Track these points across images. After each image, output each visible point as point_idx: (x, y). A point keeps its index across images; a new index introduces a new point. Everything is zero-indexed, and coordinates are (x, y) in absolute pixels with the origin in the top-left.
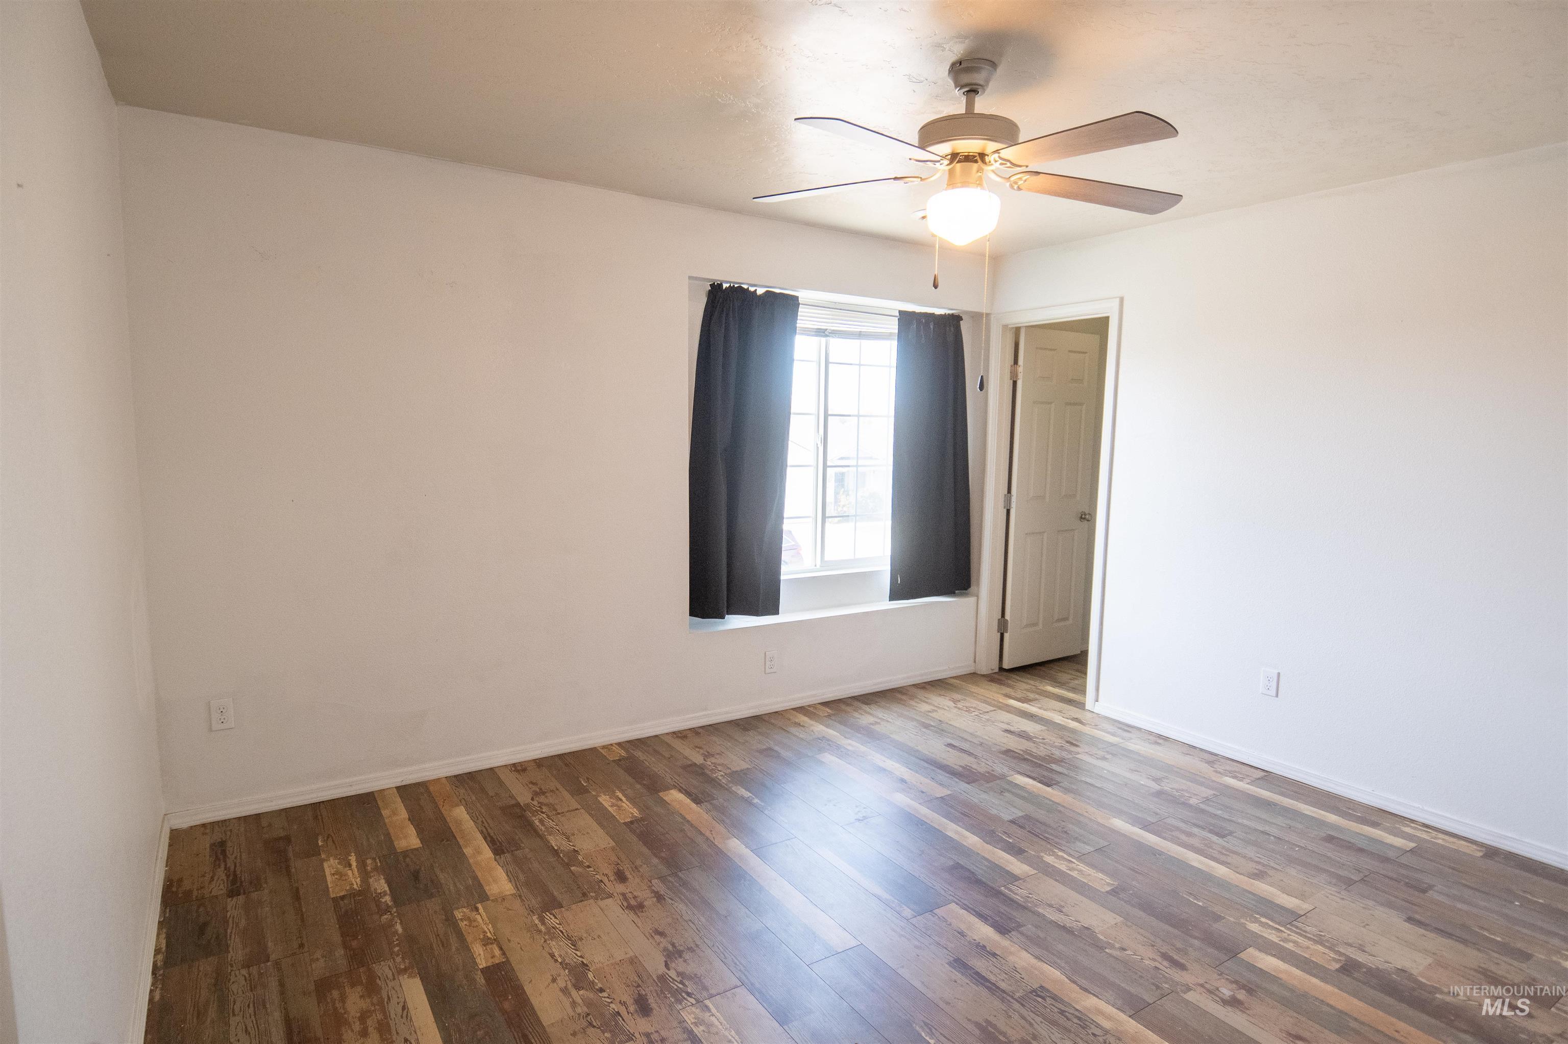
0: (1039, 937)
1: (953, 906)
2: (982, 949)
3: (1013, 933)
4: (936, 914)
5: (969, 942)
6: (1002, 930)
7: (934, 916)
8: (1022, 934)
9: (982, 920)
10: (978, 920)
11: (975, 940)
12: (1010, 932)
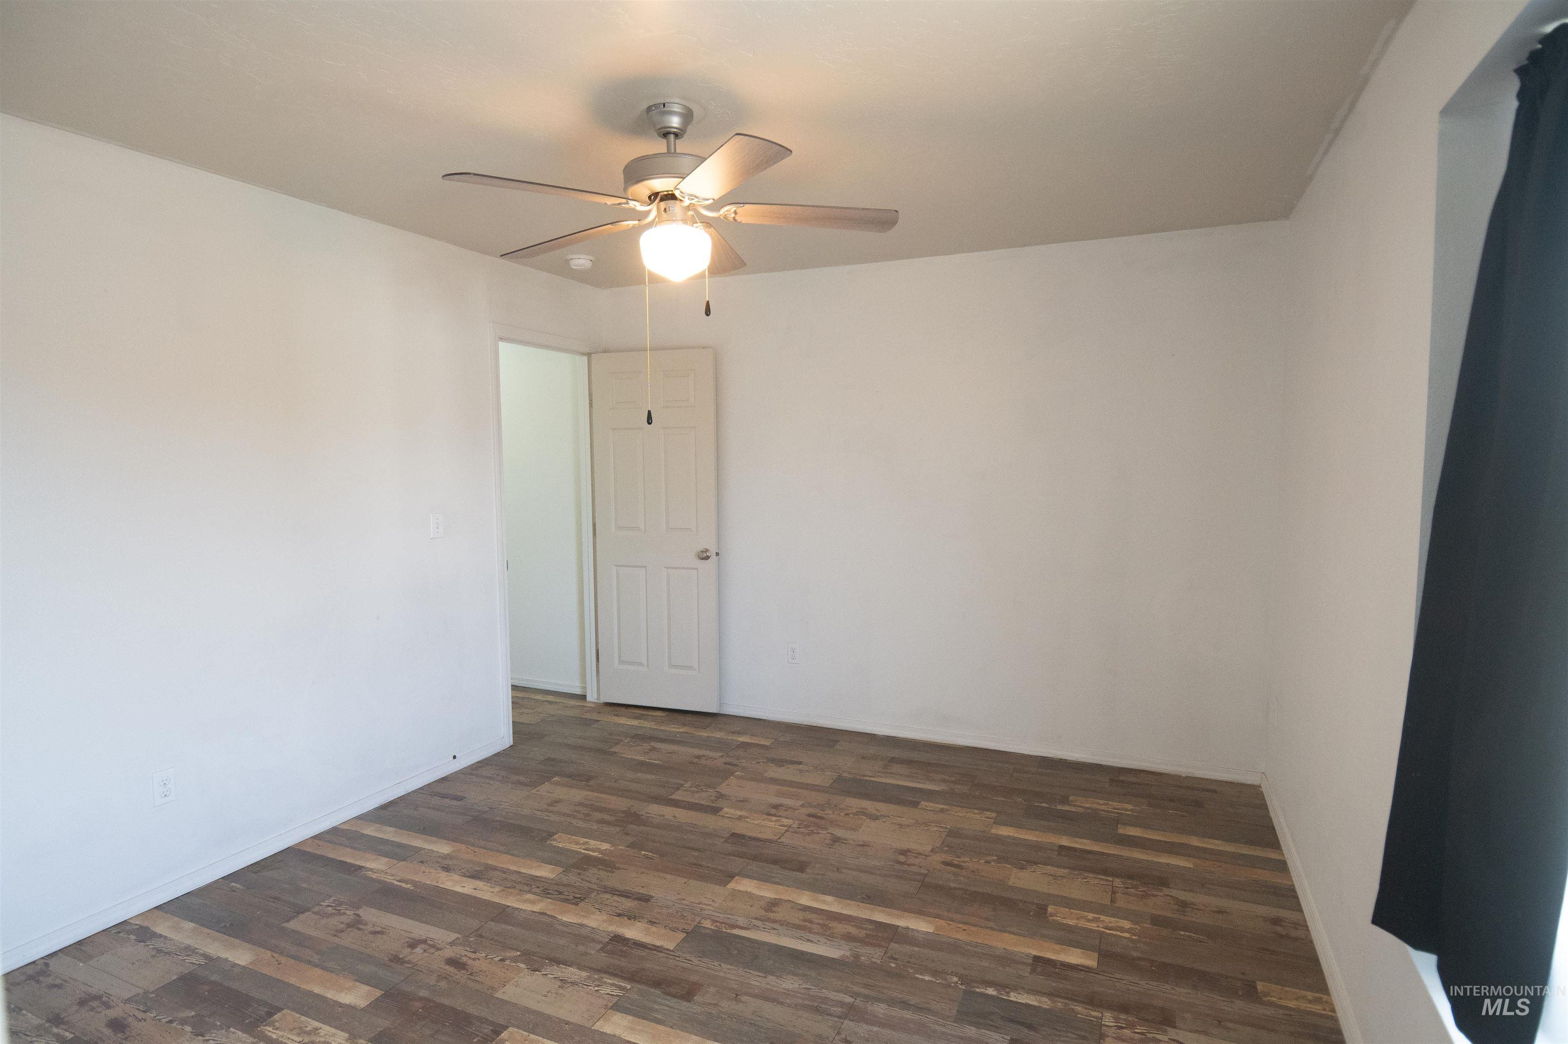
0: (583, 945)
1: (671, 946)
2: (632, 917)
3: (607, 940)
4: (682, 931)
5: (643, 918)
6: (618, 939)
7: (683, 929)
8: (600, 942)
9: (638, 942)
10: (643, 941)
11: (639, 921)
12: (610, 940)
